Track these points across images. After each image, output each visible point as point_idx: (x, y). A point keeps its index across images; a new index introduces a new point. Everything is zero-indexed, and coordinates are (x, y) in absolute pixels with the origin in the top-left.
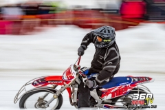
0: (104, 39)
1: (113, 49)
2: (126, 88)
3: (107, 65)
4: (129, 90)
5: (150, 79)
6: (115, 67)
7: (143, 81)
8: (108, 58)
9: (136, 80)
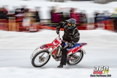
0: (72, 24)
1: (76, 28)
3: (76, 36)
4: (79, 49)
7: (84, 45)
9: (81, 44)
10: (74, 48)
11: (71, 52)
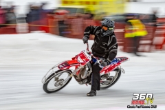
0: (109, 27)
1: (114, 36)
2: (114, 66)
3: (112, 49)
5: (127, 58)
7: (123, 60)
8: (112, 44)
9: (120, 59)
10: (109, 66)
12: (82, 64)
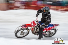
0: (46, 11)
1: (49, 14)
2: (51, 28)
3: (47, 20)
4: (52, 29)
5: (58, 25)
6: (50, 21)
7: (56, 25)
8: (48, 18)
9: (54, 25)
10: (48, 28)
11: (46, 30)
12: (33, 26)
